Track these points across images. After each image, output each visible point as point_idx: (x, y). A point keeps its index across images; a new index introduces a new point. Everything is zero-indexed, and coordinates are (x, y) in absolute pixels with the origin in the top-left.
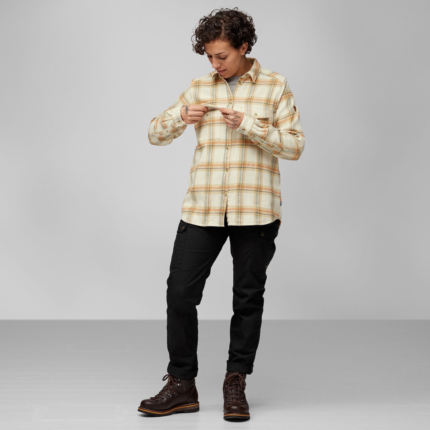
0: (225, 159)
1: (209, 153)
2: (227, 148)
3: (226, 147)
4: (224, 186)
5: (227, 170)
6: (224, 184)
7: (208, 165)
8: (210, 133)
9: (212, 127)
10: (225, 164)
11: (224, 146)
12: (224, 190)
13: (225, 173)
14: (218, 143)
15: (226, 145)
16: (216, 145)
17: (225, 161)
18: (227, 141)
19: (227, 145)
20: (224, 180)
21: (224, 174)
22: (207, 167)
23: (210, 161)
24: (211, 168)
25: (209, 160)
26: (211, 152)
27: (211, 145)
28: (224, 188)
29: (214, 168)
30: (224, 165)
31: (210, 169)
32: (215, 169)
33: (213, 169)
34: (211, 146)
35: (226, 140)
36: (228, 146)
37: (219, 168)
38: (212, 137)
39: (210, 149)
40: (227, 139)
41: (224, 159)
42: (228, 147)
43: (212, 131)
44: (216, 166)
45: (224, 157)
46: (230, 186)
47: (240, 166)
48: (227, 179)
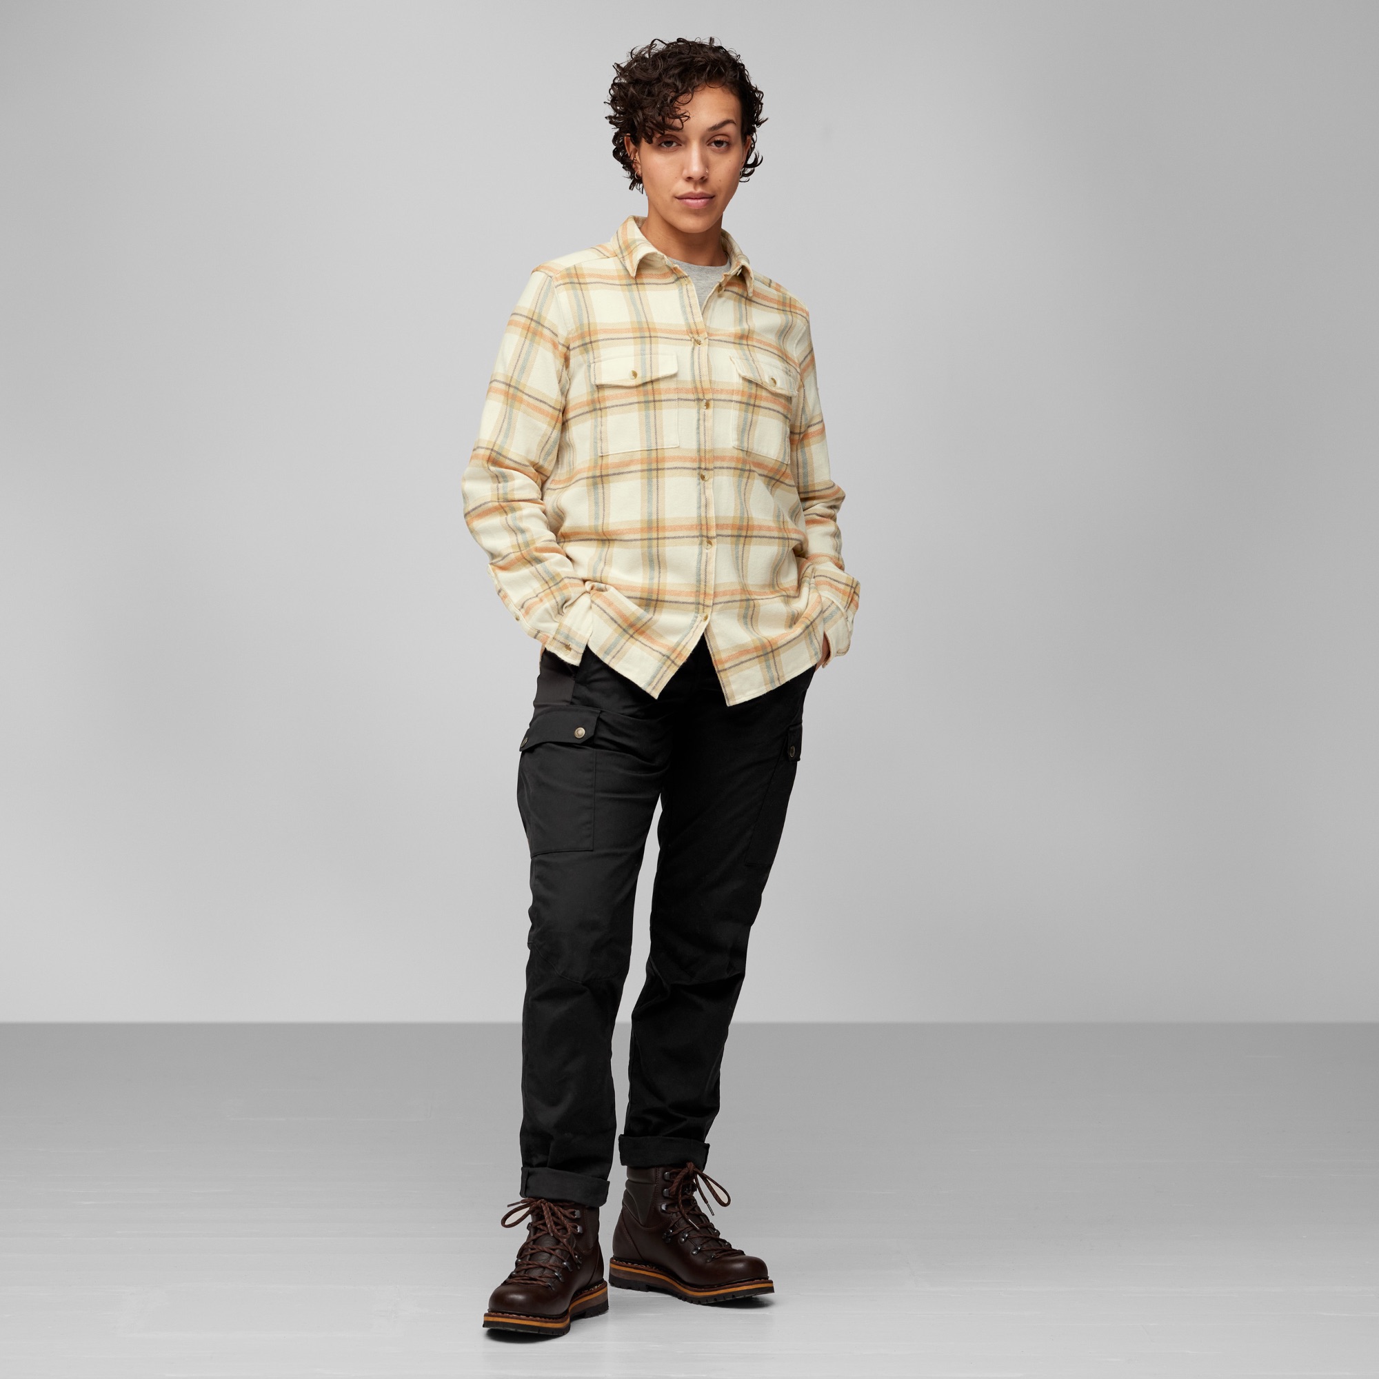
0: (703, 509)
1: (650, 491)
2: (703, 477)
3: (699, 474)
4: (702, 591)
5: (709, 543)
6: (703, 583)
7: (650, 529)
8: (648, 431)
9: (652, 412)
10: (704, 522)
11: (694, 469)
12: (702, 602)
13: (705, 551)
14: (673, 459)
15: (700, 468)
16: (667, 465)
17: (703, 514)
18: (703, 454)
19: (703, 466)
20: (703, 572)
21: (701, 553)
22: (646, 536)
23: (654, 517)
24: (658, 539)
25: (650, 514)
26: (654, 488)
27: (654, 466)
28: (702, 596)
29: (668, 538)
30: (700, 526)
31: (656, 541)
32: (670, 540)
33: (667, 541)
34: (654, 470)
35: (699, 451)
36: (705, 469)
37: (683, 537)
38: (653, 441)
39: (650, 479)
40: (702, 447)
41: (699, 507)
42: (704, 473)
43: (652, 424)
44: (674, 529)
45: (699, 502)
46: (720, 589)
47: (735, 533)
48: (711, 568)
